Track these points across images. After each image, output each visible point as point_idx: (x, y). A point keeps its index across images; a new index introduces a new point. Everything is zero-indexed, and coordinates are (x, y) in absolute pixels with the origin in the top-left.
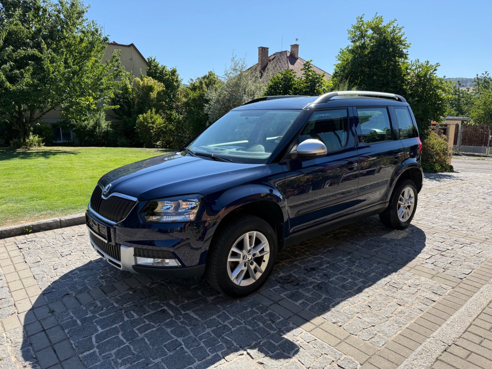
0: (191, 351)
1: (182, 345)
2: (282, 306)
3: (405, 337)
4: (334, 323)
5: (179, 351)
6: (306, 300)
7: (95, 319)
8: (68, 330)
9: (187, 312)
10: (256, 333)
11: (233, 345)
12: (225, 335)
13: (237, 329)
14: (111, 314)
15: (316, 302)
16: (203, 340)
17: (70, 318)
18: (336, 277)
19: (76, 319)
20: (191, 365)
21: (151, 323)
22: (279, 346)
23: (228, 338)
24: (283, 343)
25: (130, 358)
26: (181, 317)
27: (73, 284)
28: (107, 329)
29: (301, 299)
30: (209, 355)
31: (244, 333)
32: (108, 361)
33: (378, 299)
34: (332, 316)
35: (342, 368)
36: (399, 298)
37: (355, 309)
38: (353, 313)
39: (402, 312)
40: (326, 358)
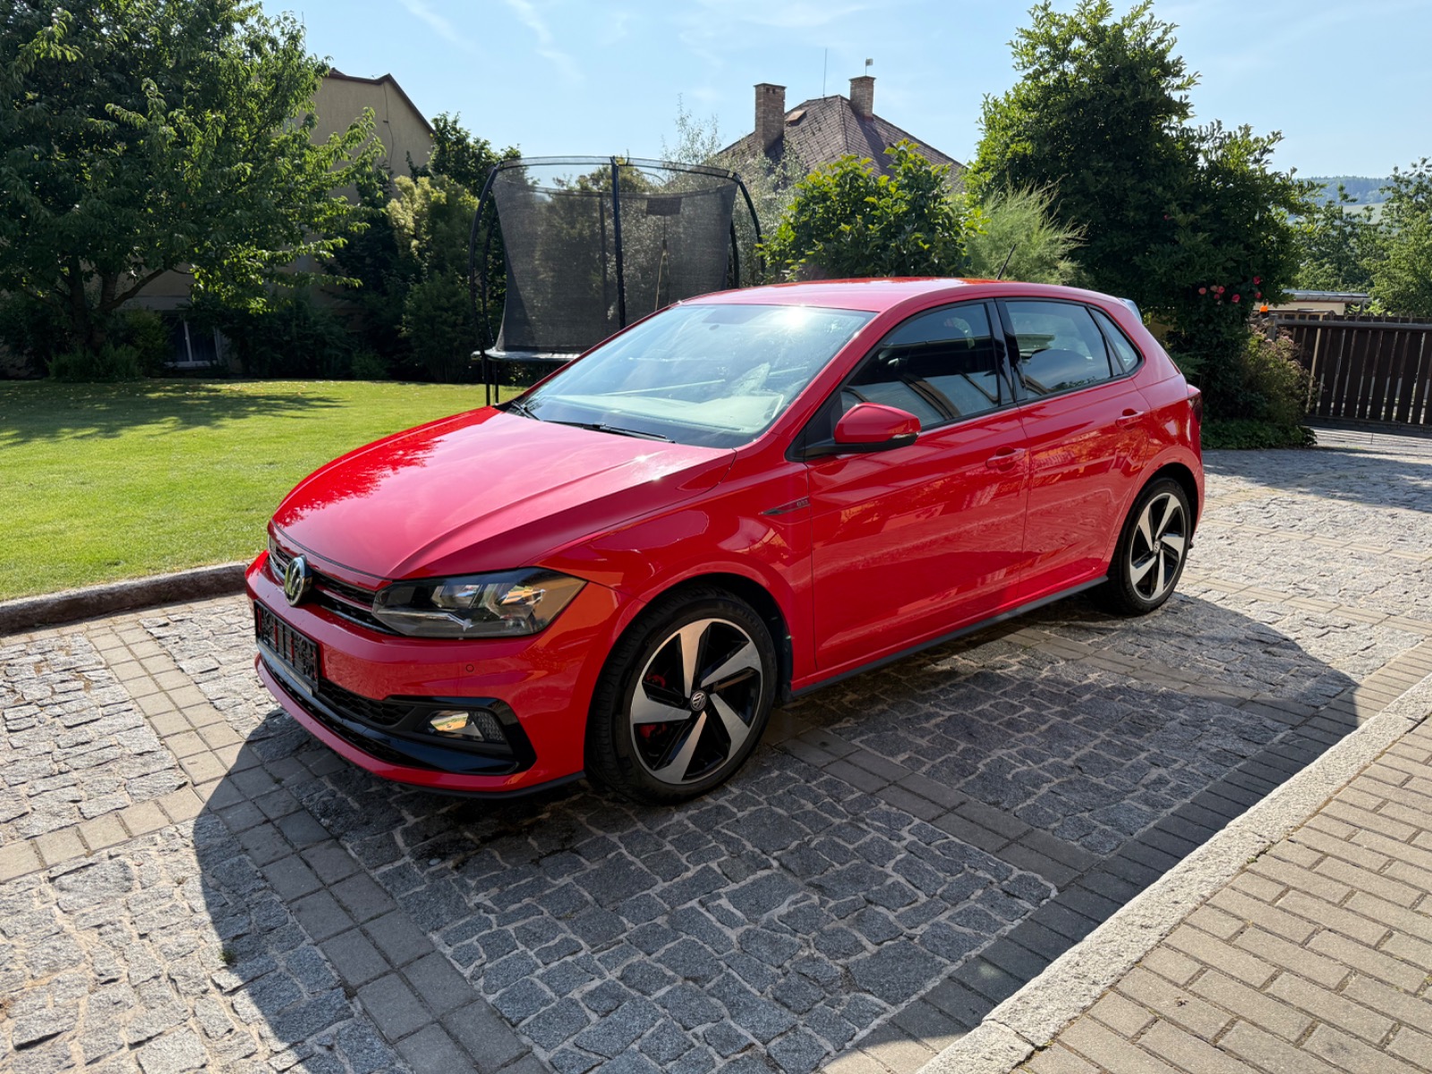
0: (644, 862)
1: (620, 848)
2: (856, 765)
3: (1165, 832)
4: (990, 804)
5: (614, 860)
10: (799, 823)
11: (744, 849)
12: (722, 827)
13: (749, 815)
15: (943, 758)
17: (328, 794)
18: (993, 703)
19: (344, 796)
20: (646, 889)
24: (866, 843)
29: (904, 751)
33: (1101, 752)
34: (985, 788)
35: (1014, 896)
36: (1154, 750)
37: (1041, 772)
38: (1037, 782)
39: (1161, 781)
40: (973, 876)
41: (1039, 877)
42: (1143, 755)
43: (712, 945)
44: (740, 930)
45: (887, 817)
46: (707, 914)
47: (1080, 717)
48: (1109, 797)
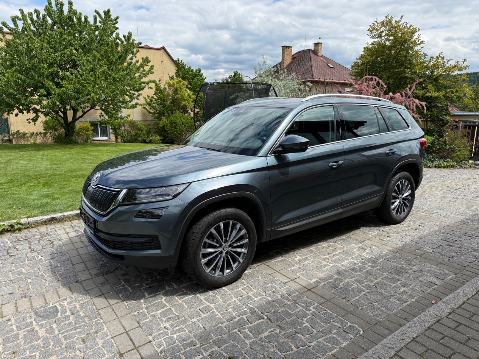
0: (221, 315)
1: (214, 309)
3: (405, 312)
5: (211, 313)
7: (142, 287)
11: (255, 312)
14: (155, 284)
15: (328, 281)
16: (231, 307)
18: (347, 261)
19: (127, 287)
21: (188, 292)
22: (293, 313)
33: (384, 281)
34: (341, 292)
35: (347, 333)
36: (403, 280)
37: (362, 287)
38: (360, 291)
39: (405, 292)
40: (334, 324)
41: (357, 326)
42: (399, 282)
43: (241, 345)
44: (251, 341)
45: (306, 302)
46: (240, 334)
47: (378, 268)
48: (385, 297)
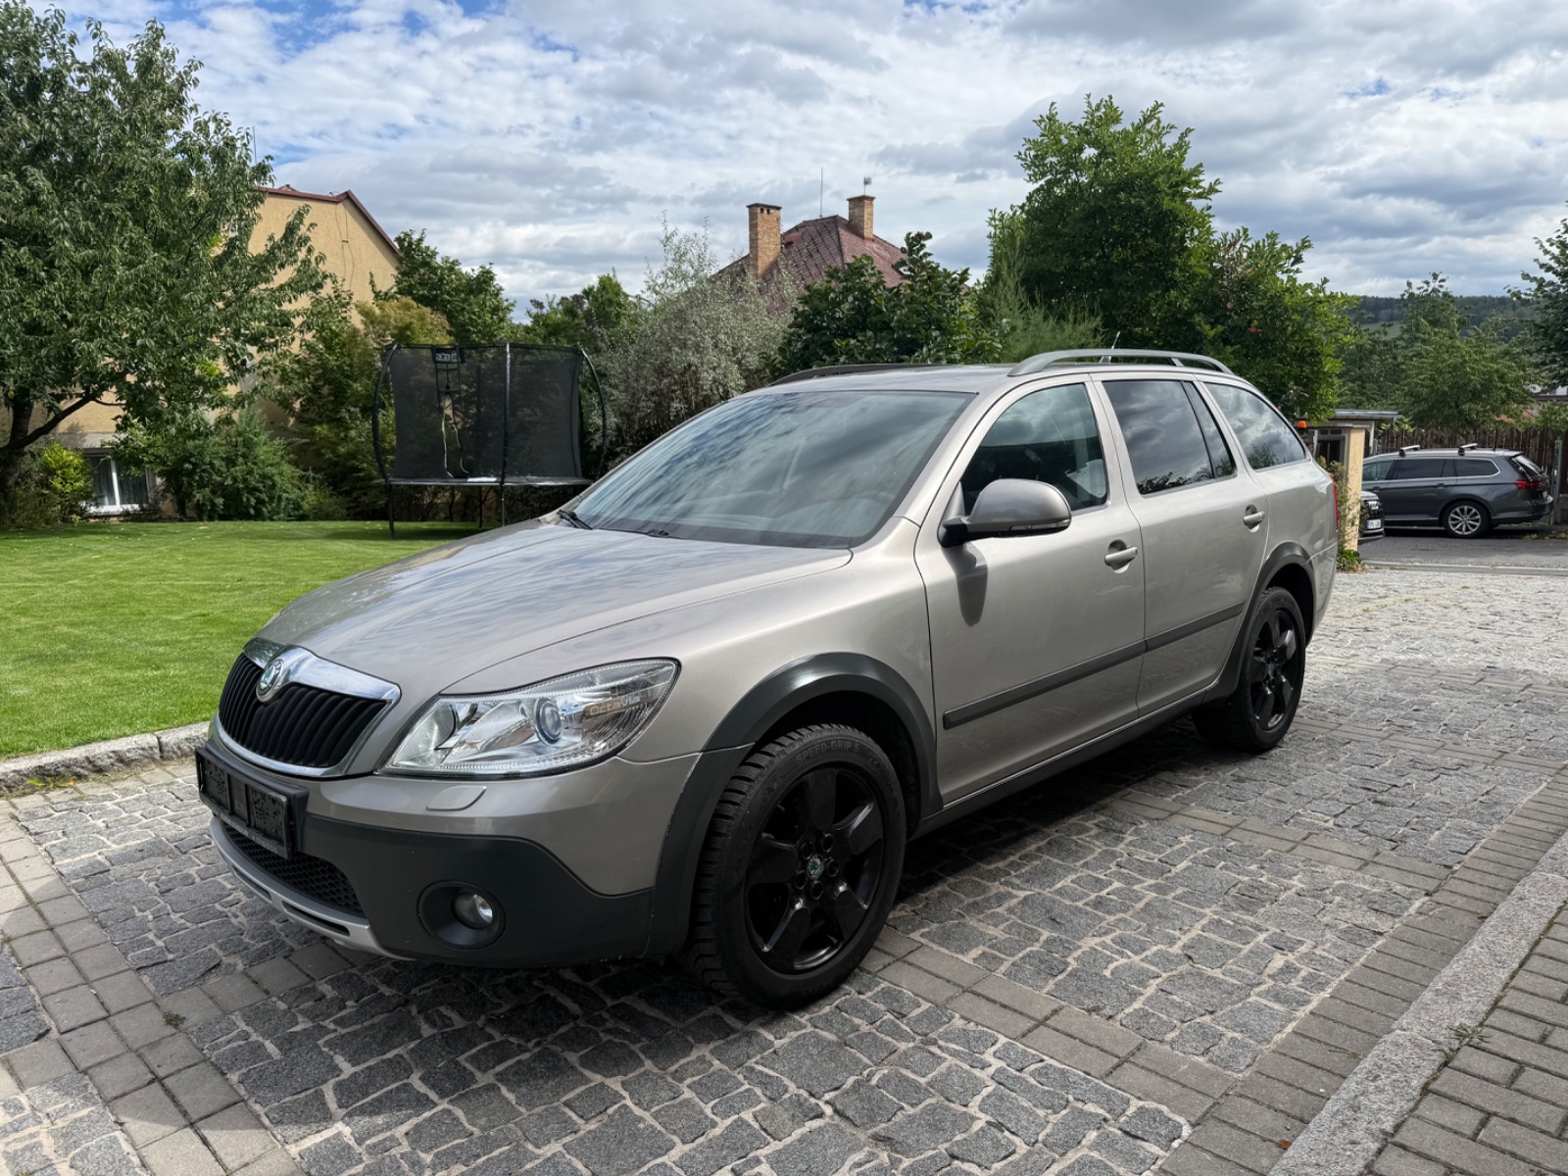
0: (656, 1116)
1: (624, 1098)
2: (919, 968)
3: (1312, 1039)
4: (1089, 1011)
5: (617, 1116)
6: (992, 947)
7: (323, 1036)
8: (238, 1073)
9: (623, 999)
10: (853, 1051)
11: (786, 1091)
12: (756, 1063)
13: (791, 1043)
14: (376, 1020)
15: (1025, 952)
16: (688, 1081)
17: (239, 1037)
18: (1074, 877)
19: (260, 1039)
20: (661, 1155)
21: (512, 1039)
22: (928, 1083)
23: (766, 1070)
24: (942, 1074)
25: (458, 1146)
26: (605, 1015)
27: (234, 934)
28: (371, 1062)
29: (976, 946)
30: (714, 1125)
31: (815, 1052)
32: (388, 1160)
33: (1211, 935)
34: (1080, 990)
35: (1136, 1137)
36: (1274, 929)
37: (1145, 965)
38: (1142, 978)
40: (1081, 1111)
41: (1164, 1108)
42: (1262, 937)
45: (963, 1036)
